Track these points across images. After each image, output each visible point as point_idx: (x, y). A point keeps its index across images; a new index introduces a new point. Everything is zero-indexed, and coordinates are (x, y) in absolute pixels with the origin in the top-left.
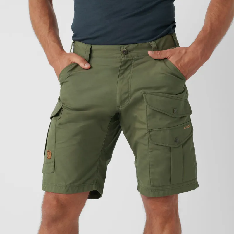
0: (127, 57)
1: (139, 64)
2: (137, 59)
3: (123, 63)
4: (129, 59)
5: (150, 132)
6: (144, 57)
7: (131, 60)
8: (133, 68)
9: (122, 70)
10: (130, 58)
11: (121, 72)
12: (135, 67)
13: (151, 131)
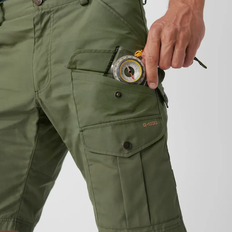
0: (42, 9)
1: (60, 18)
2: (57, 11)
3: (36, 20)
4: (44, 13)
5: (82, 131)
6: (67, 6)
7: (48, 13)
8: (53, 25)
9: (37, 30)
10: (46, 10)
11: (38, 34)
12: (56, 22)
13: (84, 130)
